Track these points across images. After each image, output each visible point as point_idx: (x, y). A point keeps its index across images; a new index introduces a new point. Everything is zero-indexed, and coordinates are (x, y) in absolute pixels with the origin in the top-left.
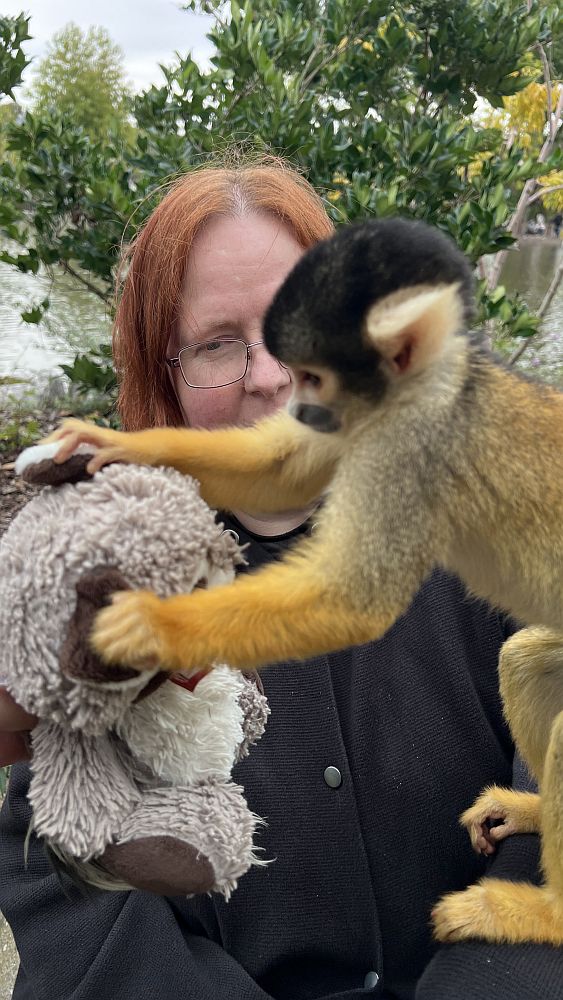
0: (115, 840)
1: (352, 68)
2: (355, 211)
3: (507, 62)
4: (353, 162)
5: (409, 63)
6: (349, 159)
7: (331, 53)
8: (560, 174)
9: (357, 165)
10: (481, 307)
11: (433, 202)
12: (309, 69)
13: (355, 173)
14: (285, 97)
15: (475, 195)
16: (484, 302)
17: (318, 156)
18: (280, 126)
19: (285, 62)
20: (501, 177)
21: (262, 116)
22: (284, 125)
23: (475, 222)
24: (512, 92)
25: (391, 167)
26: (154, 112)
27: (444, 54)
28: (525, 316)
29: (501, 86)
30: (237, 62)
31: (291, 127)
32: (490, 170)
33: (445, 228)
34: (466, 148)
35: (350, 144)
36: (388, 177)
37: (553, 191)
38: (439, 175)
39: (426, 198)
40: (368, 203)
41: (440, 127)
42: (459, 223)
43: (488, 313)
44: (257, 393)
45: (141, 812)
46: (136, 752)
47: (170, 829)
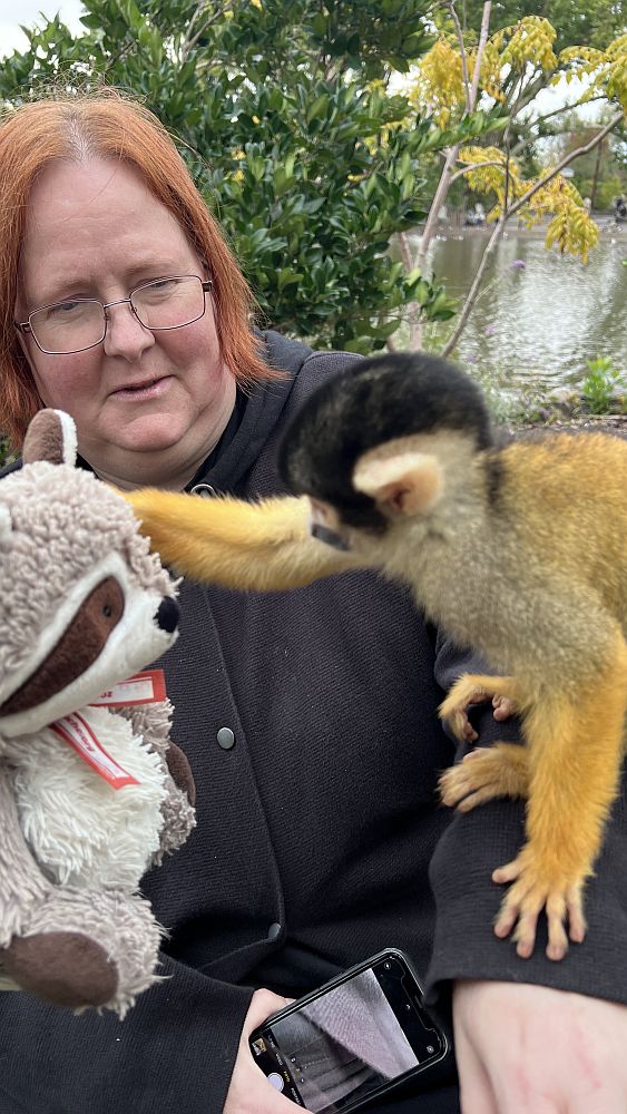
0: (23, 932)
1: (241, 28)
2: (251, 186)
3: (408, 20)
5: (303, 22)
6: (243, 130)
7: (216, 11)
8: (485, 152)
9: (251, 136)
10: (395, 290)
11: (338, 176)
12: (193, 29)
13: (248, 144)
14: (165, 58)
15: (383, 167)
16: (399, 285)
17: (207, 126)
18: (160, 91)
19: (165, 21)
20: (409, 147)
21: (138, 80)
22: (164, 90)
23: (382, 196)
24: (417, 53)
25: (288, 137)
26: (19, 80)
27: (340, 11)
28: (442, 297)
29: (405, 48)
30: (106, 20)
31: (172, 92)
32: (397, 140)
33: (352, 204)
34: (371, 117)
35: (241, 111)
36: (286, 148)
37: (476, 169)
38: (343, 147)
39: (332, 172)
40: (264, 176)
41: (338, 91)
42: (366, 197)
43: (404, 297)
44: (119, 357)
45: (54, 904)
46: (44, 858)
47: (84, 926)
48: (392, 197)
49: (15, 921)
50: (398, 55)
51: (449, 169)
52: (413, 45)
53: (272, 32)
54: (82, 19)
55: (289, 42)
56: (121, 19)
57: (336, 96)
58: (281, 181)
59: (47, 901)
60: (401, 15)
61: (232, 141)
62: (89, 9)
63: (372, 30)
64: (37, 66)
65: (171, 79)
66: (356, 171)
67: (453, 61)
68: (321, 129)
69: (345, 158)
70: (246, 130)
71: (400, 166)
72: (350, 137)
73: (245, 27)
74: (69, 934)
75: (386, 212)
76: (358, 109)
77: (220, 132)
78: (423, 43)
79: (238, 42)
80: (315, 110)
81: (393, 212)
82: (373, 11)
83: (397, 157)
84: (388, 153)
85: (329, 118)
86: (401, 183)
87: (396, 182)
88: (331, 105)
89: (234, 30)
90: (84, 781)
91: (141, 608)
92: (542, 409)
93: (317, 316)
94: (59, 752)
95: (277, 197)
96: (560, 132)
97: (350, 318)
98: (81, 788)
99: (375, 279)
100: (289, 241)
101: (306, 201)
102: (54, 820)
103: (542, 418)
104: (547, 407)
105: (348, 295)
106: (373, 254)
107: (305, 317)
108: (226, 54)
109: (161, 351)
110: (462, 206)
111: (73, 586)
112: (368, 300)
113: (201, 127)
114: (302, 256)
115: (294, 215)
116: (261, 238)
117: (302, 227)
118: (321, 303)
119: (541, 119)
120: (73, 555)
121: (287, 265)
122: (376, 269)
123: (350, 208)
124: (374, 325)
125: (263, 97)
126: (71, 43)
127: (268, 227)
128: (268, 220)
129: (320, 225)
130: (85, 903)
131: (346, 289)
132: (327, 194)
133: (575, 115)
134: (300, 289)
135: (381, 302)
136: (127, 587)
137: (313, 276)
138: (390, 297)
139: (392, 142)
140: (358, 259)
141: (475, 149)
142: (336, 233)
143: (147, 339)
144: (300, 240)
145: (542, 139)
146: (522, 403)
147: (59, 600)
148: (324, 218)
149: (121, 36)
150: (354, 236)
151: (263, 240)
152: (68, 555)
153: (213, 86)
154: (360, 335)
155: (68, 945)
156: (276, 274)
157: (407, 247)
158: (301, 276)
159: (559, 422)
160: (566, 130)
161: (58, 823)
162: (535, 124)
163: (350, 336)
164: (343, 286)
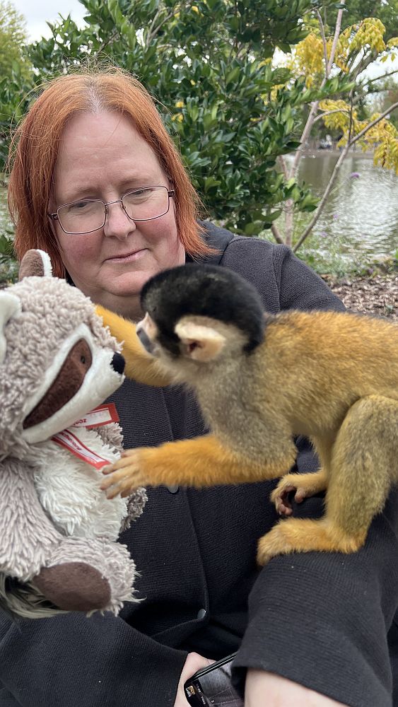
0: (47, 564)
1: (185, 25)
2: (189, 125)
3: (291, 20)
4: (187, 91)
5: (224, 21)
6: (184, 89)
7: (169, 14)
8: (336, 103)
9: (189, 93)
10: (279, 192)
11: (244, 119)
12: (155, 25)
13: (188, 98)
14: (137, 44)
15: (272, 113)
16: (281, 188)
17: (162, 86)
18: (133, 64)
19: (137, 20)
20: (290, 100)
21: (120, 57)
22: (136, 64)
23: (272, 132)
24: (296, 41)
25: (213, 94)
26: (44, 56)
27: (248, 14)
28: (309, 196)
29: (288, 37)
30: (101, 19)
31: (141, 65)
32: (282, 95)
33: (253, 137)
34: (266, 81)
35: (184, 77)
36: (212, 101)
37: (330, 114)
38: (247, 100)
39: (239, 116)
40: (198, 119)
41: (246, 65)
42: (262, 133)
43: (284, 196)
44: (113, 237)
45: (65, 547)
46: (57, 518)
47: (85, 558)
48: (279, 133)
49: (41, 558)
50: (284, 42)
51: (313, 114)
52: (294, 36)
53: (205, 27)
54: (86, 19)
55: (215, 34)
56: (111, 19)
57: (244, 68)
58: (208, 121)
59: (60, 545)
60: (287, 17)
61: (178, 96)
62: (90, 12)
63: (268, 26)
64: (56, 47)
65: (141, 57)
66: (256, 115)
67: (317, 46)
68: (234, 88)
69: (249, 107)
70: (187, 89)
71: (284, 113)
72: (252, 94)
73: (188, 24)
74: (76, 563)
75: (274, 142)
76: (258, 76)
77: (170, 90)
78: (300, 35)
79: (182, 34)
80: (231, 77)
81: (279, 142)
82: (269, 14)
83: (282, 107)
84: (277, 104)
85: (240, 82)
86: (285, 123)
87: (282, 123)
88: (241, 73)
89: (181, 26)
90: (76, 469)
91: (102, 359)
92: (368, 268)
93: (229, 208)
94: (59, 453)
95: (205, 132)
96: (382, 90)
97: (249, 209)
98: (76, 473)
99: (266, 184)
100: (212, 160)
101: (224, 134)
102: (60, 494)
103: (368, 273)
104: (371, 266)
105: (249, 194)
106: (266, 168)
107: (221, 208)
108: (175, 41)
109: (140, 234)
110: (318, 136)
111: (62, 342)
112: (262, 198)
113: (158, 87)
114: (220, 169)
115: (216, 143)
116: (195, 158)
117: (221, 150)
118: (232, 199)
119: (370, 82)
120: (60, 324)
121: (211, 175)
122: (267, 178)
123: (251, 139)
124: (264, 214)
125: (198, 68)
126: (78, 33)
127: (200, 150)
128: (199, 146)
129: (232, 149)
130: (84, 545)
131: (248, 191)
132: (236, 130)
133: (392, 79)
134: (219, 191)
135: (269, 199)
136: (93, 346)
137: (227, 182)
138: (276, 196)
139: (279, 97)
140: (256, 171)
141: (330, 101)
142: (242, 155)
143: (131, 226)
144: (219, 159)
145: (370, 95)
146: (355, 264)
147: (55, 351)
148: (235, 145)
149: (110, 30)
150: (253, 157)
151: (196, 158)
152: (57, 323)
153: (167, 61)
154: (255, 219)
155: (76, 570)
156: (204, 181)
157: (284, 163)
158: (220, 182)
159: (379, 276)
160: (386, 89)
161: (64, 497)
162: (366, 85)
163: (249, 220)
164: (246, 189)
